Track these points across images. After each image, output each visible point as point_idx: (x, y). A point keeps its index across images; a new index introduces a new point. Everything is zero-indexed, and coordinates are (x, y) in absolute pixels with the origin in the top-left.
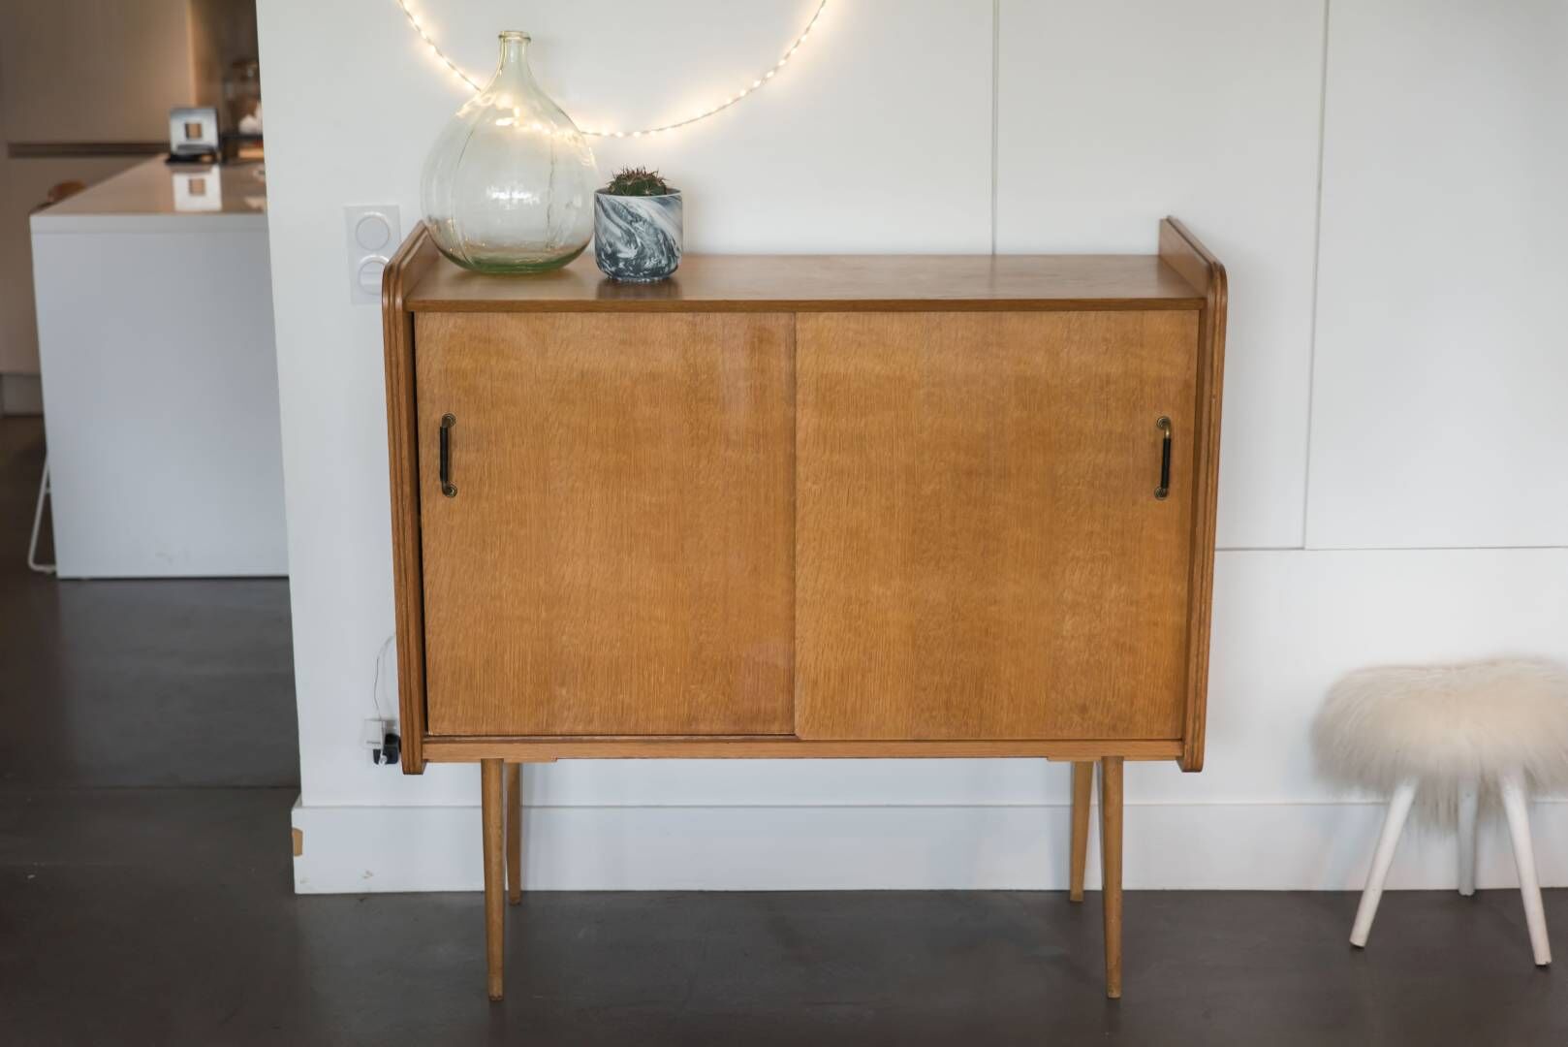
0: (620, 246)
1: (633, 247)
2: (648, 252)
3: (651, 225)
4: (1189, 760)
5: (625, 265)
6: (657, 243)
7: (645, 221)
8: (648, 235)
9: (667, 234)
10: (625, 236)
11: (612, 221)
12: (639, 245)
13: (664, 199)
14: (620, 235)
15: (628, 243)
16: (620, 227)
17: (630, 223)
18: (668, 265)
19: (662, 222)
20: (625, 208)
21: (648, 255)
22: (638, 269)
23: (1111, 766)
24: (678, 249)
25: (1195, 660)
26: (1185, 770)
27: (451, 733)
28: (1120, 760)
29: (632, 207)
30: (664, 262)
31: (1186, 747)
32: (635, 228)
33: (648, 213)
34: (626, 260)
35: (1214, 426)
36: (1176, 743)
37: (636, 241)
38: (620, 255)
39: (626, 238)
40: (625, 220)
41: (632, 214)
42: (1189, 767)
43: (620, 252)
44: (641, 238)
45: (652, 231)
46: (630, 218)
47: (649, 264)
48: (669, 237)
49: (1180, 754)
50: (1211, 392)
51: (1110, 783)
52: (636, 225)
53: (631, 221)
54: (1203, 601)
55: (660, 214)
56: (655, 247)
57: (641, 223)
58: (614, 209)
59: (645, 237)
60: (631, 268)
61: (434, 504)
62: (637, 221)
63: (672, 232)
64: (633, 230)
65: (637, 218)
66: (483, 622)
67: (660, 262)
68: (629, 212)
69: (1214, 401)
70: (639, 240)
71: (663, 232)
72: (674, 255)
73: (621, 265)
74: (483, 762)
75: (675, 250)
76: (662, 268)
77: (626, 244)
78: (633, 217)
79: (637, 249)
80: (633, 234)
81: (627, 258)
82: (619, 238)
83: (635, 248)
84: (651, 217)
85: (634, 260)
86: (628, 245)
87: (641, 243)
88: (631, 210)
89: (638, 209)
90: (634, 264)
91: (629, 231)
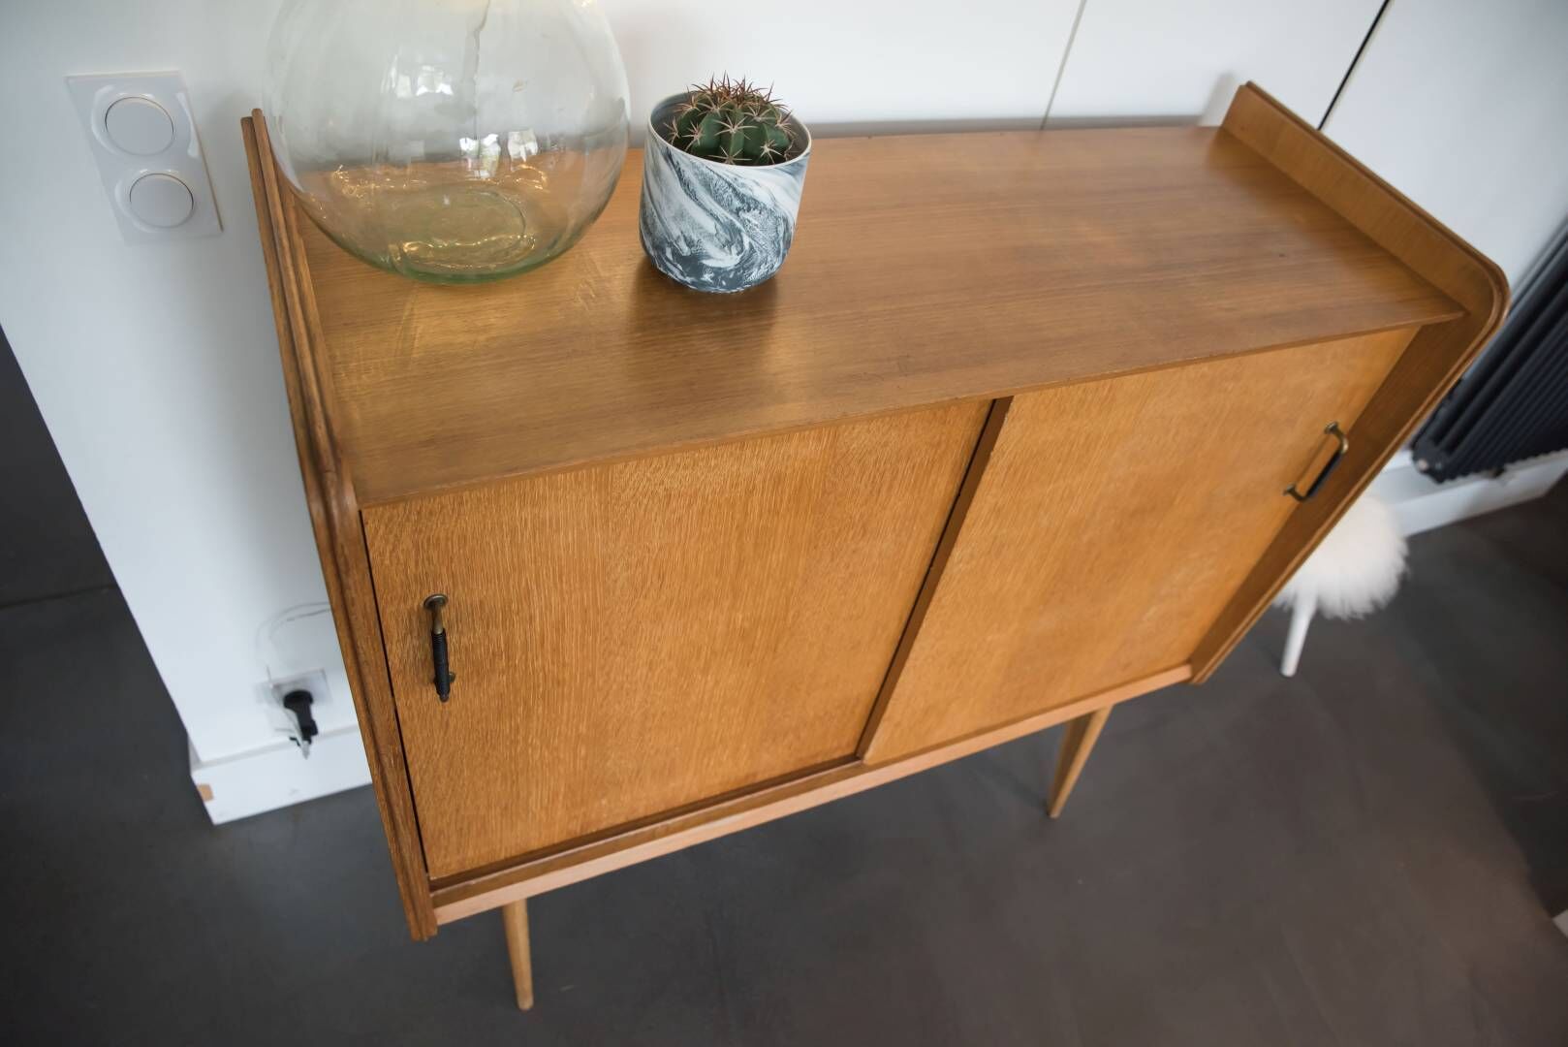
0: (709, 247)
1: (734, 250)
2: (758, 256)
3: (770, 212)
5: (713, 278)
6: (774, 239)
7: (763, 208)
8: (763, 230)
10: (721, 232)
12: (747, 247)
14: (713, 231)
15: (727, 245)
16: (714, 216)
17: (736, 212)
19: (786, 204)
20: (730, 185)
21: (758, 258)
22: (735, 283)
29: (743, 185)
32: (743, 222)
33: (771, 194)
34: (718, 272)
37: (741, 242)
38: (706, 262)
39: (724, 236)
40: (727, 206)
41: (741, 198)
43: (709, 257)
44: (751, 237)
45: (769, 221)
46: (737, 203)
52: (743, 215)
53: (738, 210)
55: (787, 191)
56: (768, 244)
57: (757, 212)
58: (707, 184)
59: (757, 234)
60: (724, 283)
62: (749, 210)
64: (738, 225)
65: (749, 204)
68: (737, 194)
70: (746, 240)
71: (785, 221)
73: (706, 277)
76: (772, 274)
77: (724, 246)
78: (743, 202)
79: (740, 256)
80: (739, 231)
81: (720, 269)
82: (710, 235)
83: (738, 254)
84: (774, 199)
85: (731, 270)
86: (726, 248)
87: (750, 244)
88: (742, 190)
89: (755, 188)
90: (731, 276)
91: (732, 225)
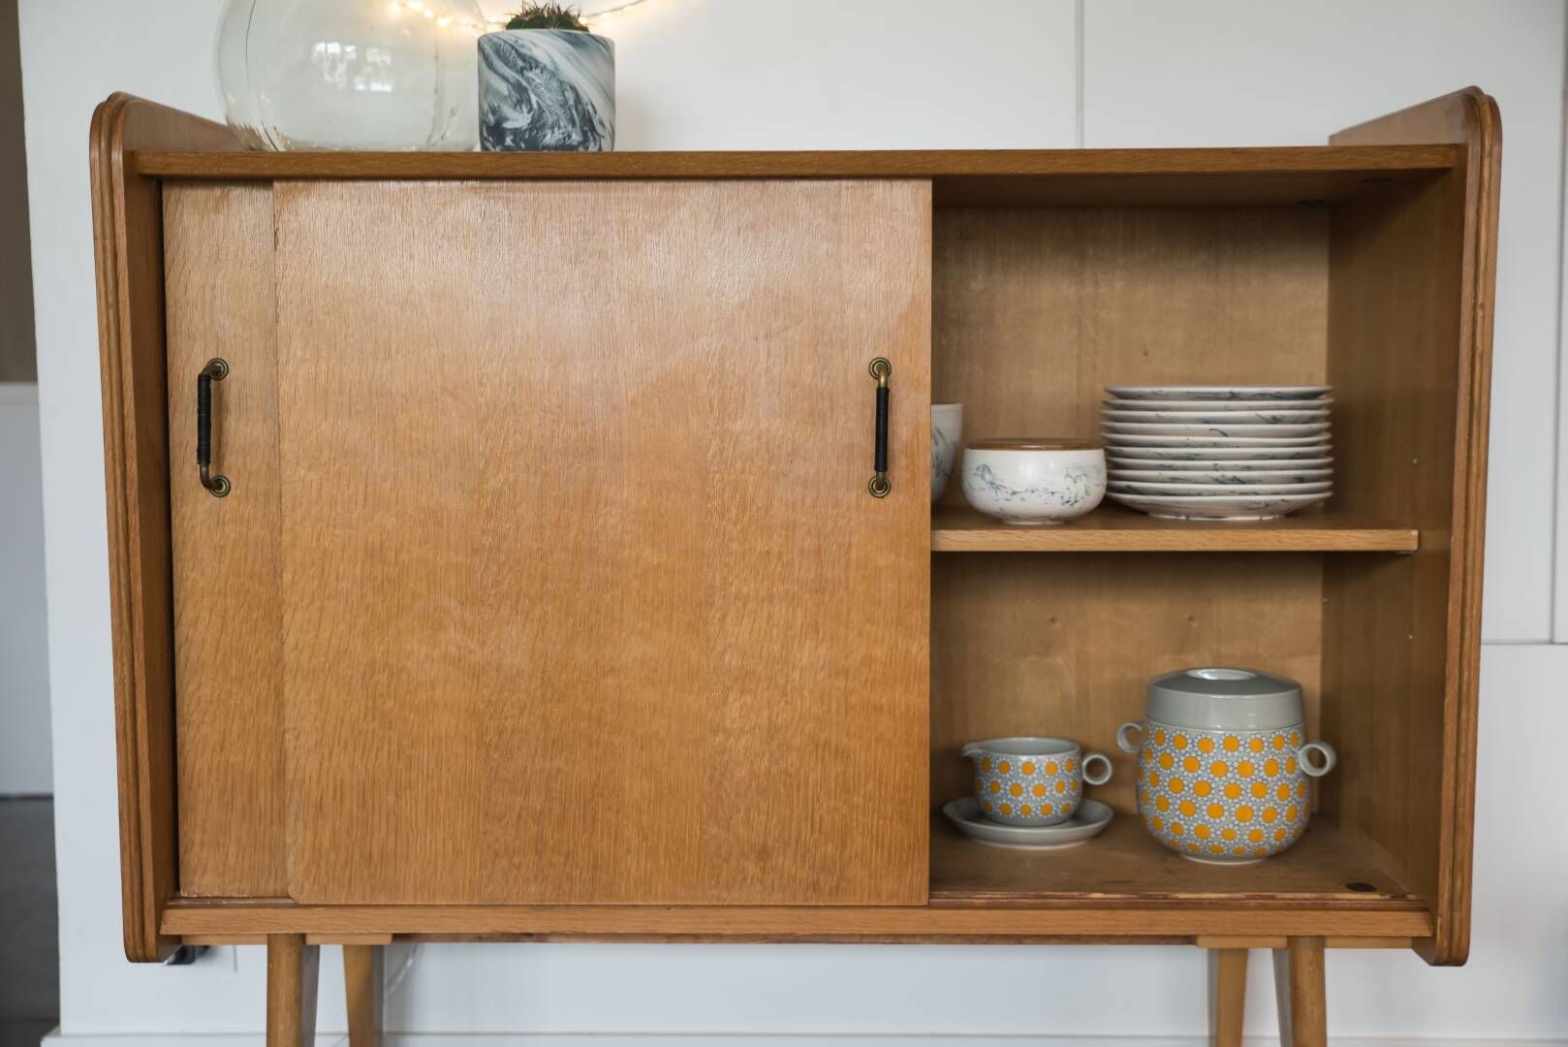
0: (507, 110)
1: (525, 110)
2: (550, 119)
3: (554, 74)
4: (1446, 944)
5: (513, 141)
6: (564, 104)
7: (544, 69)
8: (550, 91)
9: (579, 90)
10: (513, 93)
11: (496, 72)
12: (535, 106)
13: (576, 36)
14: (507, 93)
15: (518, 103)
16: (505, 79)
17: (521, 71)
18: (585, 142)
19: (570, 72)
20: (513, 47)
21: (550, 121)
22: (534, 145)
23: (1306, 956)
24: (602, 123)
25: (1452, 768)
26: (1437, 962)
27: (217, 893)
28: (1320, 943)
29: (523, 46)
30: (576, 138)
31: (1439, 920)
32: (528, 80)
33: (549, 55)
34: (516, 132)
35: (1482, 357)
36: (1419, 915)
37: (529, 100)
38: (507, 125)
39: (515, 96)
40: (513, 67)
41: (523, 57)
42: (1445, 955)
43: (506, 119)
44: (539, 96)
45: (555, 84)
46: (520, 63)
47: (550, 138)
48: (585, 99)
49: (1428, 934)
50: (1475, 297)
51: (1305, 983)
52: (530, 74)
53: (522, 69)
54: (1465, 662)
55: (567, 57)
56: (560, 112)
57: (538, 71)
58: (497, 50)
59: (545, 96)
60: (523, 146)
61: (193, 506)
62: (531, 69)
63: (590, 93)
64: (524, 83)
65: (531, 63)
66: (271, 707)
67: (569, 137)
68: (519, 54)
69: (1480, 313)
70: (534, 99)
71: (573, 89)
72: (593, 129)
73: (508, 141)
74: (271, 941)
75: (595, 122)
76: (573, 148)
77: (516, 105)
78: (524, 60)
79: (531, 114)
80: (526, 89)
81: (516, 129)
82: (505, 97)
83: (529, 112)
84: (553, 61)
85: (525, 130)
86: (518, 107)
87: (538, 104)
88: (522, 51)
89: (533, 47)
90: (527, 137)
91: (520, 84)
